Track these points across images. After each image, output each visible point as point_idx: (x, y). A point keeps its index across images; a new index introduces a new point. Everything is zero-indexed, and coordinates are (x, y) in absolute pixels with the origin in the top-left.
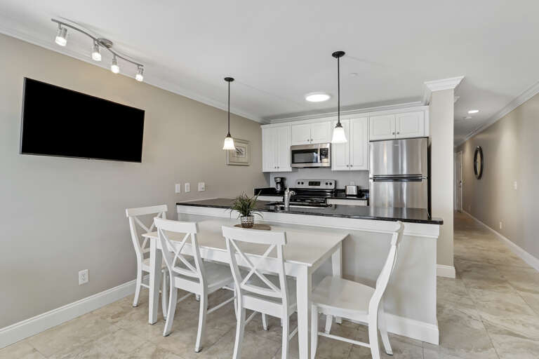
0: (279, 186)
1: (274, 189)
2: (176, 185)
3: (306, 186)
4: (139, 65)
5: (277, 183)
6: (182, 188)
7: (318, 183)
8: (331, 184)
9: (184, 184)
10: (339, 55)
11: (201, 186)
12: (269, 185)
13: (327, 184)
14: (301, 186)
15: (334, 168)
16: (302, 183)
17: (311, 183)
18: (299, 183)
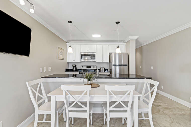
0: (74, 68)
1: (72, 69)
2: (41, 68)
3: (85, 68)
4: (32, 4)
5: (73, 67)
6: (43, 70)
7: (90, 67)
8: (95, 67)
9: (44, 68)
10: (118, 23)
11: (50, 69)
12: (69, 68)
13: (93, 67)
14: (83, 68)
15: (97, 62)
16: (84, 67)
17: (87, 67)
18: (83, 67)
